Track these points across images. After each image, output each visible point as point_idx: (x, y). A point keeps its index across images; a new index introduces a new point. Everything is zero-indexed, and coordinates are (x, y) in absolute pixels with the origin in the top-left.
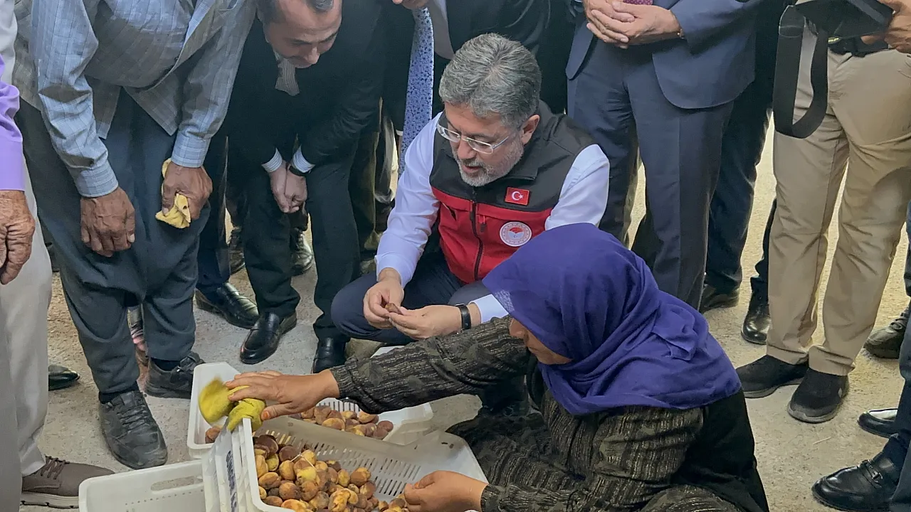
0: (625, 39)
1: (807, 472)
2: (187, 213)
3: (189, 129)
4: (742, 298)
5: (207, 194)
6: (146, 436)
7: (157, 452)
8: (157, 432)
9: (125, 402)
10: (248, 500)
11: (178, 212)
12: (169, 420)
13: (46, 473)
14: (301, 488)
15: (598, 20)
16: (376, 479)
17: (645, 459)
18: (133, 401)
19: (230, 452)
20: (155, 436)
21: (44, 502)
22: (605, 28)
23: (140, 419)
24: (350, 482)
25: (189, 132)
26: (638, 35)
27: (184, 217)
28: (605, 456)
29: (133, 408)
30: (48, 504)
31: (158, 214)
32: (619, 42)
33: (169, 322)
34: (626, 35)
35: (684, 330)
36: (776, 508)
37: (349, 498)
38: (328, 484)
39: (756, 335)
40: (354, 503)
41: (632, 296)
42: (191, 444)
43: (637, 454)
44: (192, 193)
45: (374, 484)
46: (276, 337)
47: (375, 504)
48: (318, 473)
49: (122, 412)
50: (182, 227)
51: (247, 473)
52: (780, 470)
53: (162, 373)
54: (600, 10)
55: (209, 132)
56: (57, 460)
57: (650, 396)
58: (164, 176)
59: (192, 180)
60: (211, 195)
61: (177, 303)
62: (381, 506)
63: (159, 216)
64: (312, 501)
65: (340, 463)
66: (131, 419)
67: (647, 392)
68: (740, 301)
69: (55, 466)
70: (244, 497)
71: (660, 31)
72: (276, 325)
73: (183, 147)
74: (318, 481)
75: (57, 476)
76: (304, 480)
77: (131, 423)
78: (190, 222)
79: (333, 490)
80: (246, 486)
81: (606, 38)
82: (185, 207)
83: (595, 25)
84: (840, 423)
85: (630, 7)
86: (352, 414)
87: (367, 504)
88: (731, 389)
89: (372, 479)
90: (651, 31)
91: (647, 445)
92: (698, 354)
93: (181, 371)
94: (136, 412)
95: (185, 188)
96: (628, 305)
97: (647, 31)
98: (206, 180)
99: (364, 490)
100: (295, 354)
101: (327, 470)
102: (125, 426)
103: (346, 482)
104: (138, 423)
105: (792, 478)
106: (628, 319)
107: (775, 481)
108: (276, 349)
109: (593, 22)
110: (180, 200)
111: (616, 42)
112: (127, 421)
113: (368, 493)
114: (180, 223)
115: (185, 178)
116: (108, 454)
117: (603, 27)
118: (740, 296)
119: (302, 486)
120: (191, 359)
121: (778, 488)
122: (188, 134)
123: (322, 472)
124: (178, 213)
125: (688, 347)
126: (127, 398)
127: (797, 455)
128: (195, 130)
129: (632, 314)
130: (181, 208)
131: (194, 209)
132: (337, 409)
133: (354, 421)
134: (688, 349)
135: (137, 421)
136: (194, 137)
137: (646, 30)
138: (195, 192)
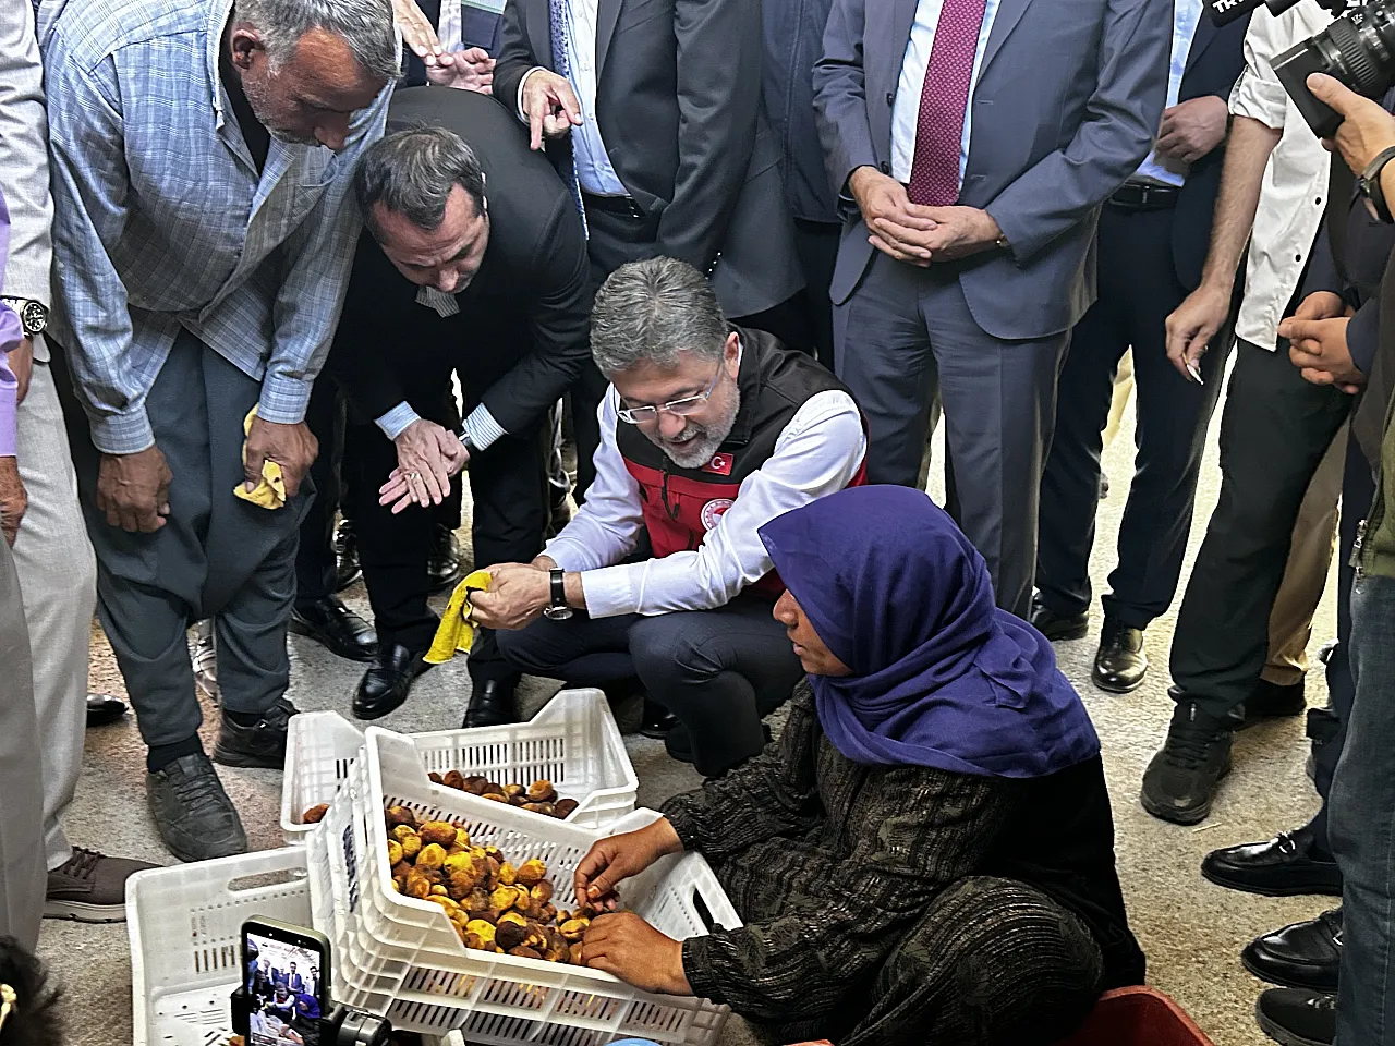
0: (927, 254)
1: (1183, 872)
2: (280, 488)
3: (280, 368)
4: (1093, 626)
5: (310, 459)
6: (216, 819)
7: (232, 840)
8: (232, 813)
9: (185, 770)
10: (375, 890)
11: (269, 487)
12: (249, 800)
13: (73, 869)
14: (450, 881)
15: (885, 231)
16: (555, 876)
17: (943, 853)
18: (196, 769)
19: (349, 827)
20: (228, 818)
21: (68, 913)
22: (895, 241)
23: (207, 794)
24: (516, 881)
25: (280, 372)
26: (944, 247)
27: (275, 493)
28: (887, 844)
29: (195, 778)
30: (74, 915)
31: (237, 488)
32: (918, 258)
33: (251, 656)
34: (929, 249)
35: (1016, 664)
36: (1137, 922)
37: (516, 899)
38: (488, 877)
39: (1113, 679)
40: (523, 907)
41: (956, 603)
42: (287, 825)
43: (932, 846)
44: (285, 459)
45: (551, 885)
46: (406, 680)
47: (552, 913)
48: (474, 863)
49: (181, 785)
50: (272, 508)
51: (375, 851)
52: (1144, 870)
53: (237, 729)
54: (887, 217)
55: (308, 371)
56: (87, 851)
57: (963, 758)
58: (247, 433)
59: (287, 440)
60: (317, 460)
61: (263, 629)
62: (560, 917)
63: (240, 491)
64: (464, 901)
65: (504, 853)
66: (192, 795)
67: (960, 752)
68: (1089, 631)
69: (86, 861)
70: (370, 886)
71: (974, 238)
72: (405, 662)
73: (273, 395)
74: (474, 873)
75: (88, 874)
76: (455, 869)
77: (192, 800)
78: (284, 500)
79: (493, 888)
80: (372, 871)
81: (898, 254)
82: (277, 480)
83: (882, 238)
84: (1233, 803)
85: (929, 210)
86: (518, 788)
87: (540, 913)
88: (1080, 754)
89: (548, 877)
90: (962, 239)
91: (949, 833)
92: (1035, 700)
93: (267, 726)
94: (200, 783)
95: (277, 452)
96: (949, 613)
97: (957, 240)
98: (307, 441)
99: (537, 893)
100: (433, 706)
101: (486, 859)
102: (184, 804)
103: (512, 879)
104: (203, 801)
105: (1162, 881)
106: (944, 632)
107: (1135, 884)
108: (405, 698)
109: (877, 234)
110: (271, 470)
111: (911, 258)
112: (187, 797)
113: (543, 897)
114: (270, 502)
115: (277, 437)
116: (160, 846)
117: (892, 240)
118: (1089, 623)
119: (452, 878)
120: (282, 709)
121: (1141, 894)
122: (278, 375)
123: (480, 860)
124: (267, 489)
125: (1022, 689)
126: (188, 764)
127: (1170, 848)
128: (288, 368)
129: (949, 628)
130: (270, 481)
131: (290, 481)
132: (496, 781)
133: (522, 799)
134: (1020, 692)
135: (202, 796)
136: (286, 380)
137: (955, 238)
138: (293, 458)
